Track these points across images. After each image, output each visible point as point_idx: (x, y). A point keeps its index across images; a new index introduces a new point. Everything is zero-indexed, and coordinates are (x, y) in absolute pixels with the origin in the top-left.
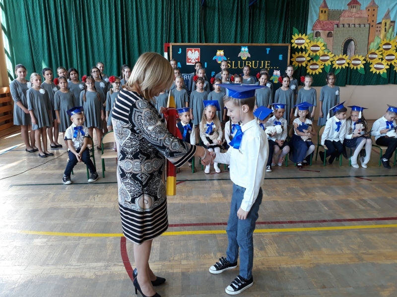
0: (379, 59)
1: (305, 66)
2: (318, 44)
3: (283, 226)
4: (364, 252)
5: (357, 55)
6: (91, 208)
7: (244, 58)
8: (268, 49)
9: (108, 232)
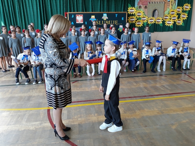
0: (169, 19)
1: (134, 23)
2: (140, 12)
3: (126, 99)
4: (164, 109)
5: (159, 17)
6: (31, 96)
7: (105, 19)
8: (117, 15)
9: (41, 107)
